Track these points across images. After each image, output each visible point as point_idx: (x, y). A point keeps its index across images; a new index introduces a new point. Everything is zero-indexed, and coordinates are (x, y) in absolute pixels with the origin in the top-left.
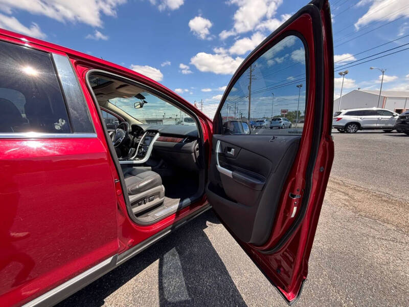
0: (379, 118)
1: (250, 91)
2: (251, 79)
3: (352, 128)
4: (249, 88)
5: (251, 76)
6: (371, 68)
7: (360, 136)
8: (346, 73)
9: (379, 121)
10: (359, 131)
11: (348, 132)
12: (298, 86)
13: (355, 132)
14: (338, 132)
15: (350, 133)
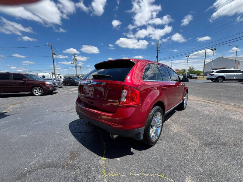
0: (235, 74)
1: (157, 59)
2: (158, 52)
3: (220, 80)
4: (157, 57)
5: (158, 51)
6: (229, 45)
7: (225, 84)
8: (215, 49)
9: (235, 76)
10: (224, 81)
11: (218, 82)
12: (186, 57)
13: (222, 82)
14: (212, 81)
15: (219, 82)
